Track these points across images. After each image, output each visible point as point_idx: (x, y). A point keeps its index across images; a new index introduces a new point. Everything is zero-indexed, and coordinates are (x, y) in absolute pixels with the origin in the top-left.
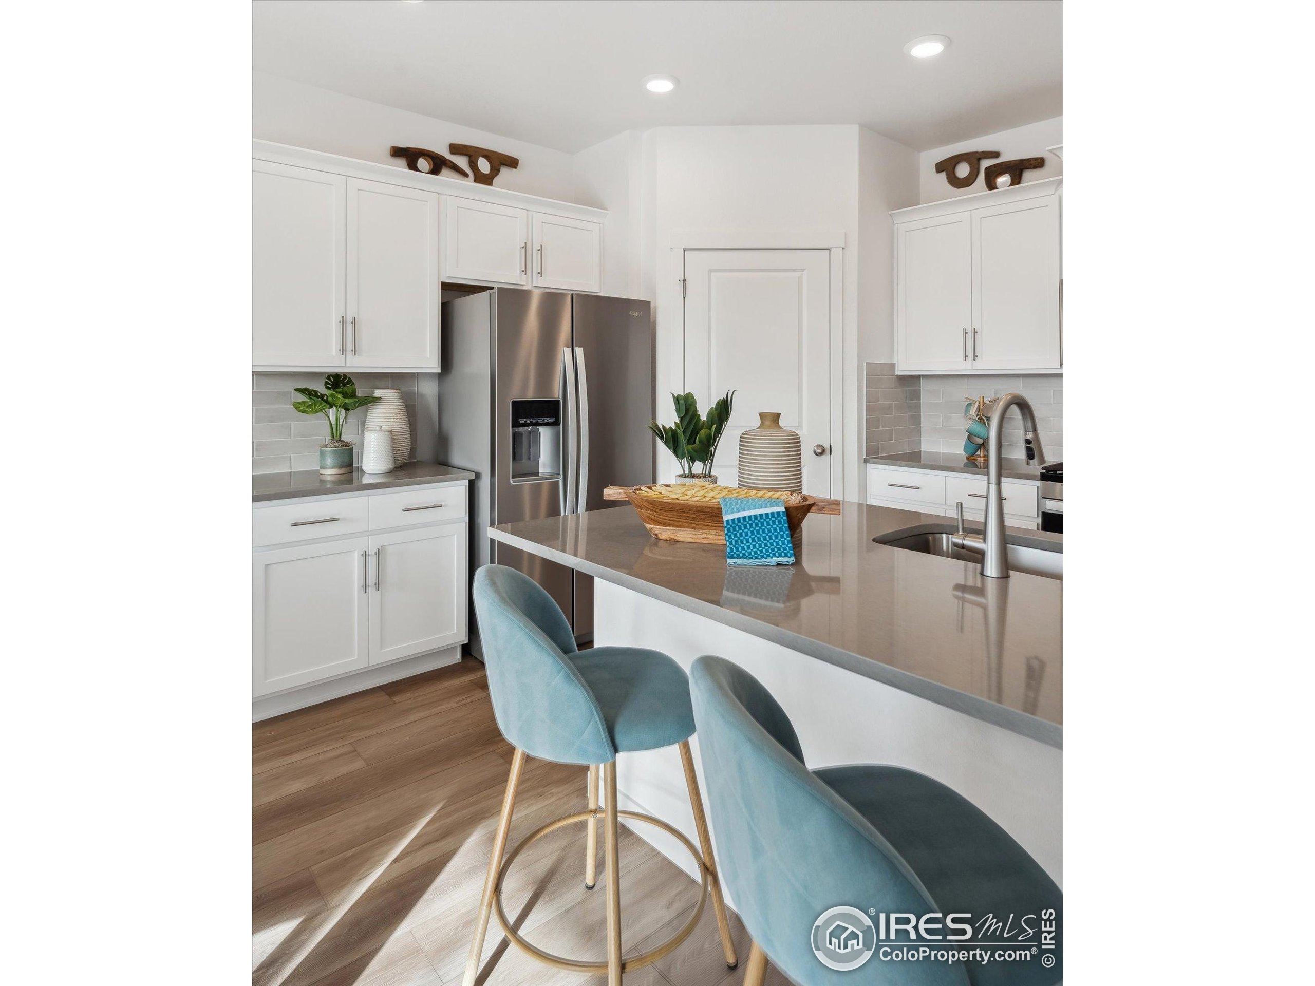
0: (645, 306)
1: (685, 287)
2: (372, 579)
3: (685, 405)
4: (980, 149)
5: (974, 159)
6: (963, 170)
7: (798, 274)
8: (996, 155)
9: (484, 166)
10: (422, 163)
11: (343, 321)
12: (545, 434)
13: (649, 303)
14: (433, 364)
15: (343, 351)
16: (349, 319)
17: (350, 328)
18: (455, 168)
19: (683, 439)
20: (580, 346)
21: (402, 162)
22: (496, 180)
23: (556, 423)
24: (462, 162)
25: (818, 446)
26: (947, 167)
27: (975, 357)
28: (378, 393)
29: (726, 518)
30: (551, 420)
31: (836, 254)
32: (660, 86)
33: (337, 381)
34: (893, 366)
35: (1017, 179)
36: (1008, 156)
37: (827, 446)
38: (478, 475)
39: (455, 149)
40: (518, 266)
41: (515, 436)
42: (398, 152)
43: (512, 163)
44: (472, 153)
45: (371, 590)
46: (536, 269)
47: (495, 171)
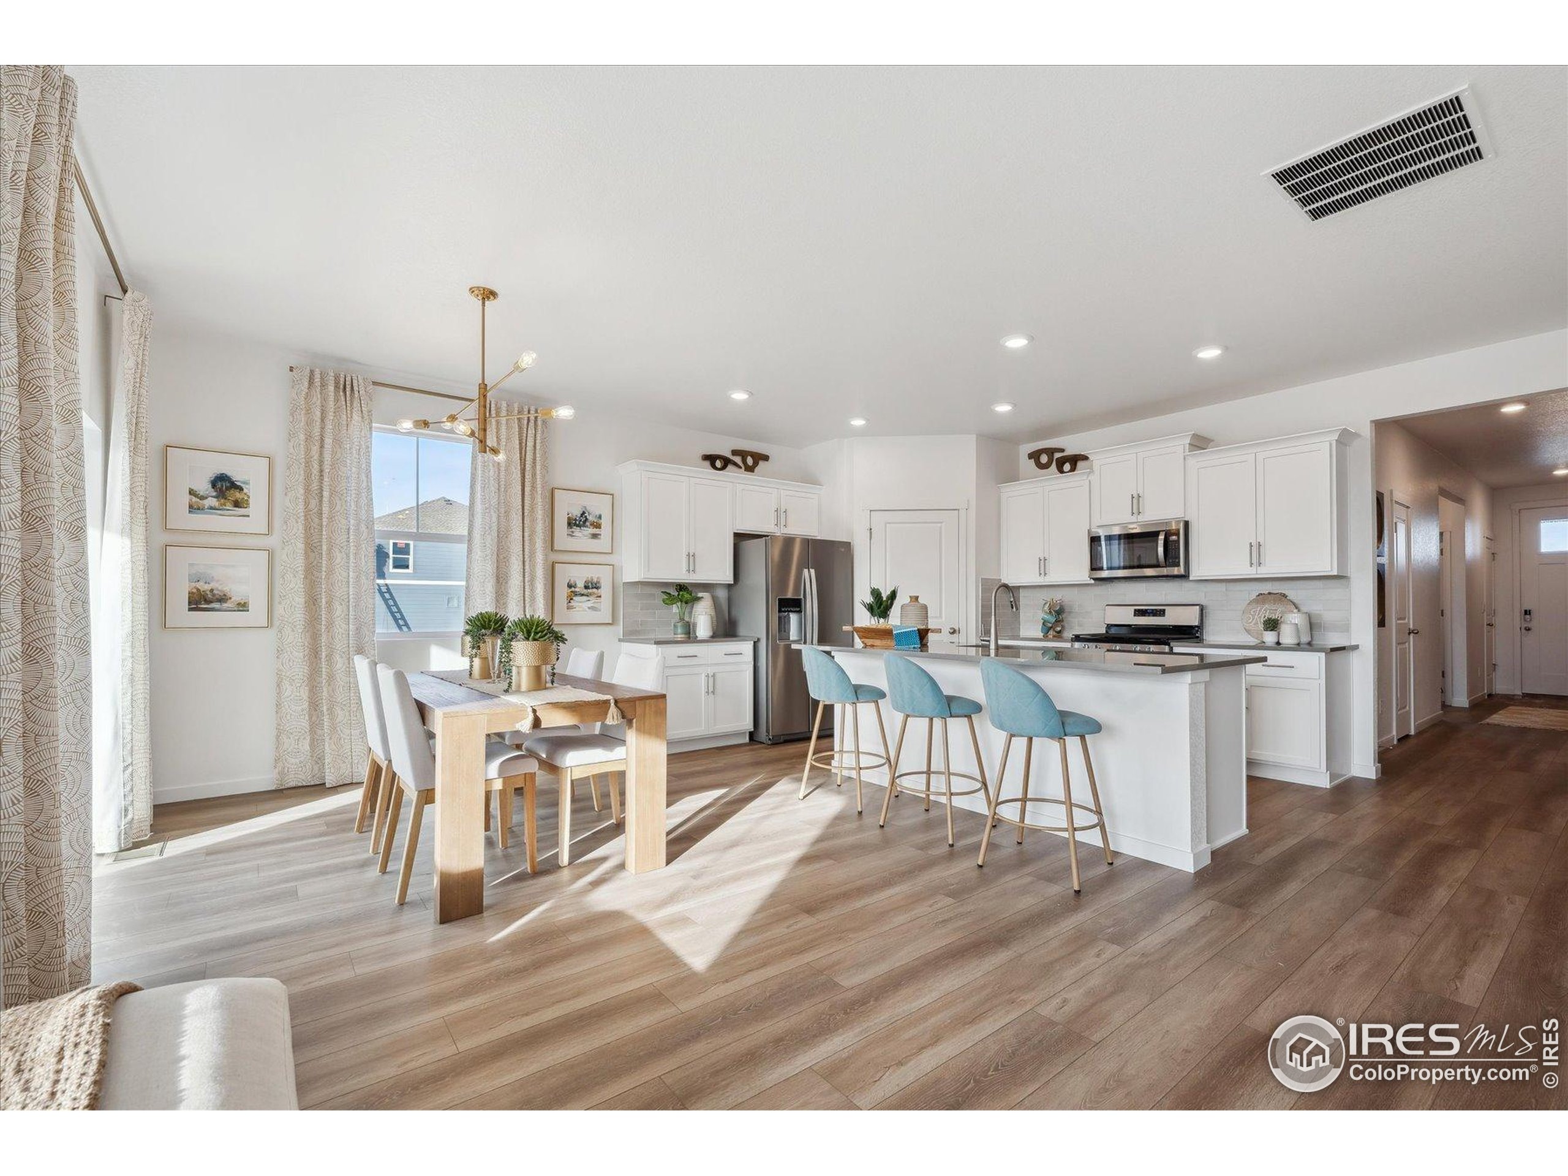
0: (848, 546)
1: (871, 533)
2: (711, 689)
3: (876, 593)
4: (1054, 446)
5: (1050, 452)
6: (1044, 459)
7: (939, 525)
8: (1062, 450)
9: (750, 461)
10: (718, 464)
11: (689, 555)
12: (793, 618)
13: (850, 543)
14: (730, 579)
15: (689, 571)
16: (691, 554)
17: (691, 558)
18: (735, 464)
19: (875, 608)
20: (812, 568)
21: (707, 463)
22: (756, 470)
23: (800, 612)
24: (738, 459)
25: (951, 629)
26: (1035, 456)
27: (1045, 574)
28: (700, 595)
29: (894, 633)
30: (798, 609)
31: (963, 513)
32: (858, 422)
33: (681, 587)
34: (1001, 580)
35: (1073, 469)
36: (1069, 452)
37: (957, 629)
38: (759, 639)
39: (735, 453)
40: (773, 521)
41: (780, 618)
42: (706, 457)
43: (766, 458)
44: (743, 454)
45: (711, 695)
46: (783, 523)
47: (756, 464)
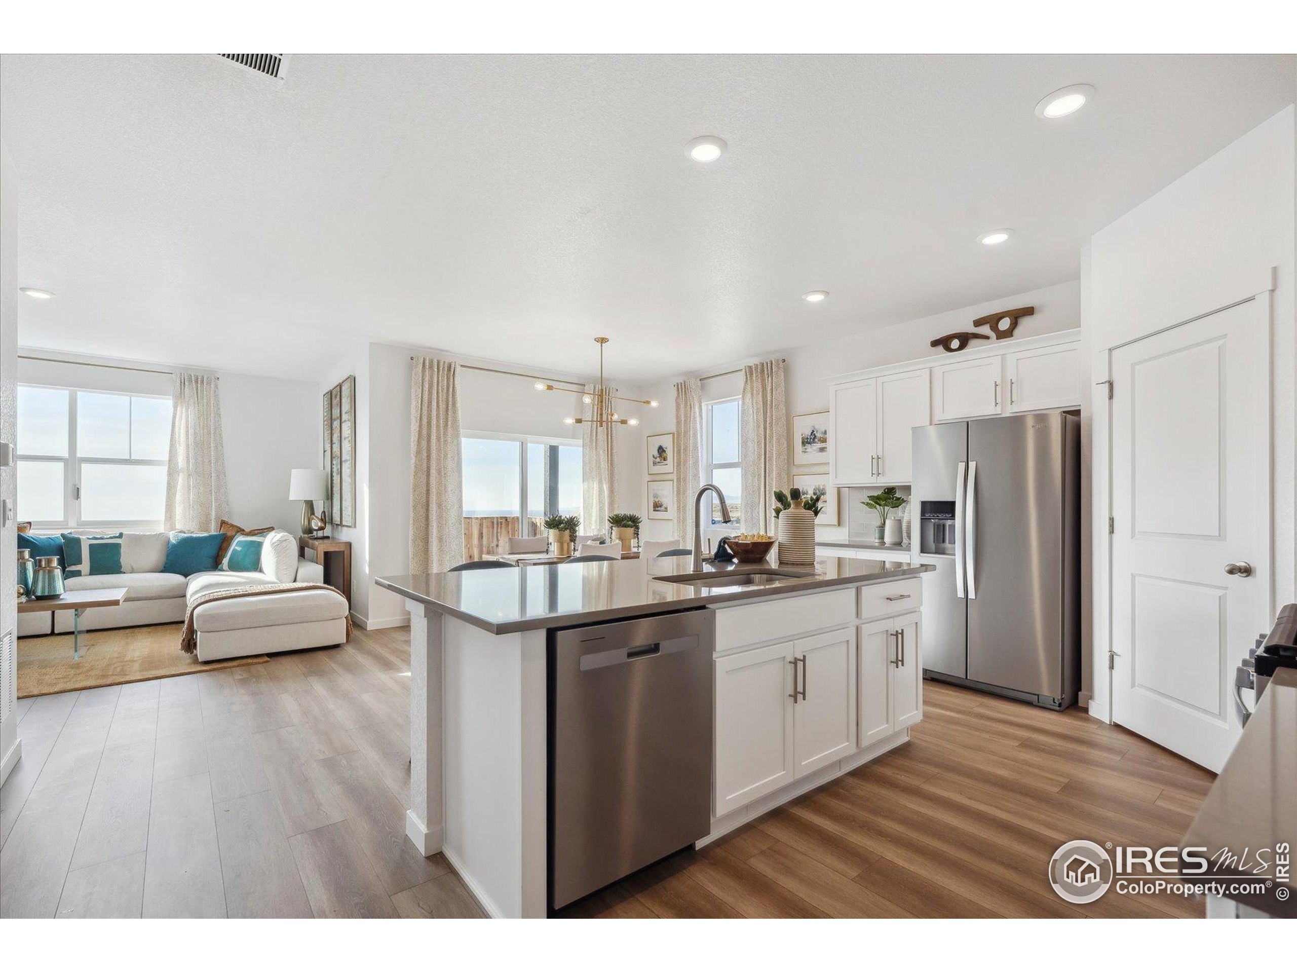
1: (1111, 388)
7: (1218, 343)
9: (1004, 324)
10: (954, 344)
18: (980, 337)
20: (973, 460)
22: (1017, 331)
24: (985, 330)
39: (978, 323)
40: (992, 400)
42: (935, 344)
43: (1029, 311)
44: (993, 320)
46: (1009, 399)
47: (1015, 324)
